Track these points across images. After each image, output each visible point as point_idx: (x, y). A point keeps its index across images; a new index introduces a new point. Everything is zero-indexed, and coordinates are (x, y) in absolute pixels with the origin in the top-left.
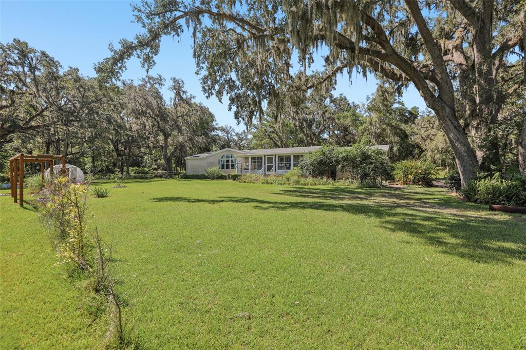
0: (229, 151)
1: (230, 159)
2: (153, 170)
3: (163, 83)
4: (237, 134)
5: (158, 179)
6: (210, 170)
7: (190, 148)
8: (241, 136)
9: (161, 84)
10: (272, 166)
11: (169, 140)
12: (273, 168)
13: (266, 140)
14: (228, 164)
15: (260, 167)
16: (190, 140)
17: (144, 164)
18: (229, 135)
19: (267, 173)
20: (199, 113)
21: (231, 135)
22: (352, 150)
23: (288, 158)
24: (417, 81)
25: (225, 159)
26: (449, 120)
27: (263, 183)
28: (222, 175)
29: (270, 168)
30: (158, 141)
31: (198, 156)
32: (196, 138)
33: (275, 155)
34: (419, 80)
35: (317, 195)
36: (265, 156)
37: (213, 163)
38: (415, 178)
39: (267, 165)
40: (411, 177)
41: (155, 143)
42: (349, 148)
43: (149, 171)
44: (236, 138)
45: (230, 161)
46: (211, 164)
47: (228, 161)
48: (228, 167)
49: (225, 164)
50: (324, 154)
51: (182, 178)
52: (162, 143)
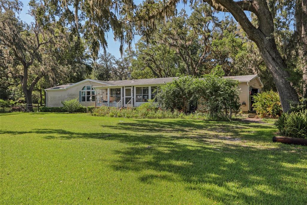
0: (90, 82)
1: (91, 91)
2: (20, 103)
3: (21, 7)
4: (117, 62)
5: (16, 113)
6: (68, 102)
7: (53, 79)
8: (122, 65)
9: (17, 9)
10: (130, 98)
11: (29, 69)
12: (132, 100)
13: (147, 69)
14: (88, 96)
15: (118, 99)
16: (52, 69)
17: (12, 96)
18: (108, 64)
19: (125, 105)
20: (64, 40)
21: (111, 63)
22: (203, 81)
23: (145, 90)
24: (235, 13)
25: (86, 91)
26: (268, 51)
27: (112, 116)
28: (82, 108)
29: (127, 100)
30: (17, 71)
31: (59, 88)
32: (61, 67)
33: (133, 87)
34: (236, 12)
35: (145, 128)
36: (123, 87)
37: (74, 95)
38: (273, 110)
39: (125, 97)
40: (270, 109)
41: (13, 73)
42: (200, 80)
43: (16, 103)
44: (116, 66)
45: (91, 93)
46: (72, 96)
47: (89, 93)
48: (88, 100)
49: (86, 96)
50: (178, 85)
51: (41, 111)
52: (22, 73)
